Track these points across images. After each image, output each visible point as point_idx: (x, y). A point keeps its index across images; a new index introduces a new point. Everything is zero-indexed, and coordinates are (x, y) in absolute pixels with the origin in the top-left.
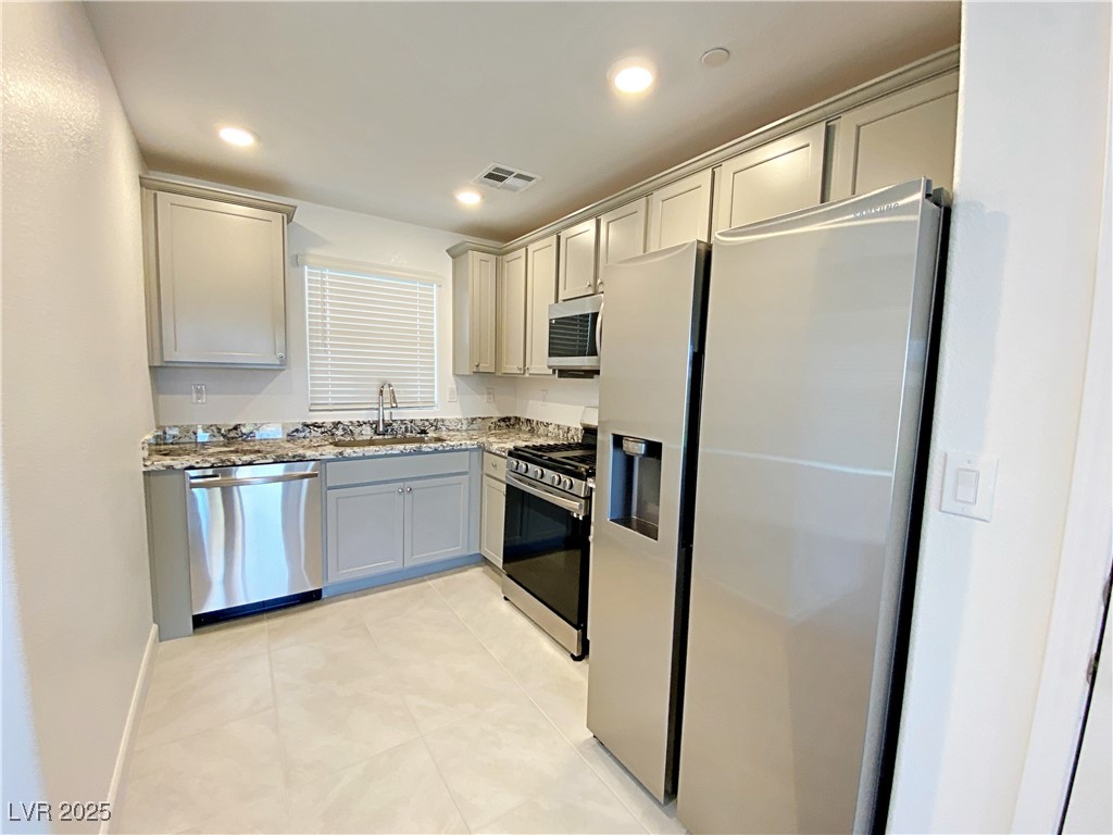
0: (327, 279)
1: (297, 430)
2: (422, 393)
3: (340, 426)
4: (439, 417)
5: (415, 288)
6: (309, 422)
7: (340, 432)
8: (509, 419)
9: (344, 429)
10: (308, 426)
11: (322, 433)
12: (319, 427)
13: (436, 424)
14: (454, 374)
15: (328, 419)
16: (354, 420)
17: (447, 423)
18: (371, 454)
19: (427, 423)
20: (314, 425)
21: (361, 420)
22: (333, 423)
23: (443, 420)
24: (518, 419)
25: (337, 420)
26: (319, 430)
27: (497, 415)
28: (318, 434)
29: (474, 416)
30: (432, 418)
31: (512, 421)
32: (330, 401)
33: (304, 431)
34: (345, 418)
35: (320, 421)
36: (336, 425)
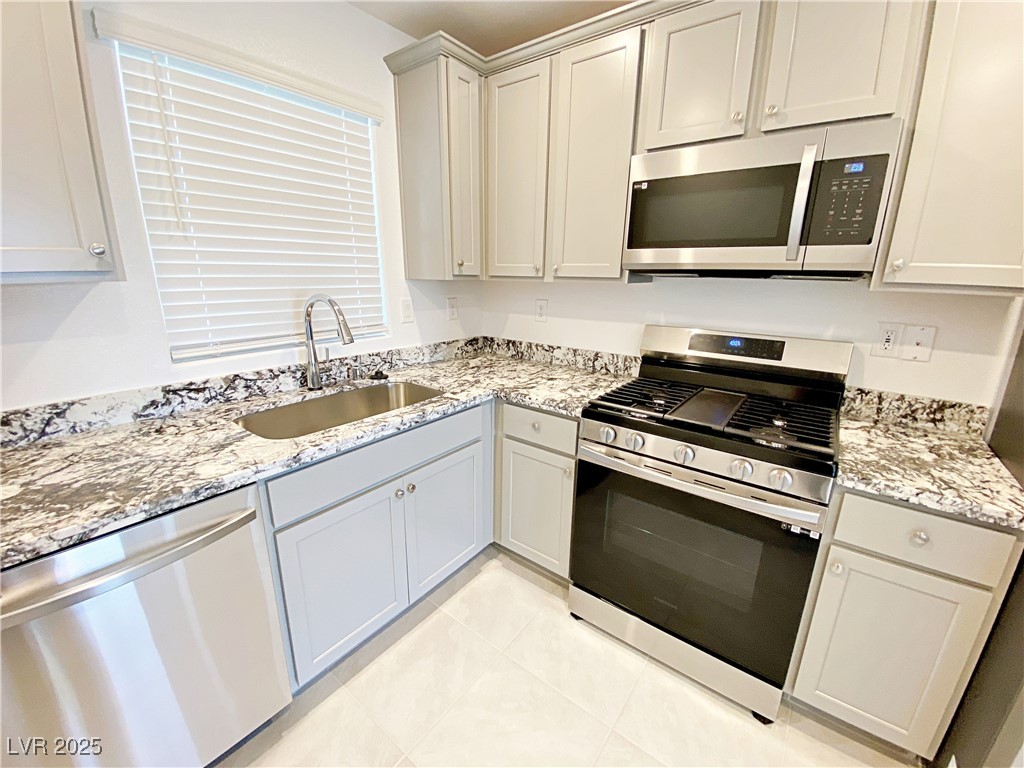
0: (167, 80)
1: (154, 403)
2: (364, 310)
3: (240, 383)
4: (393, 348)
5: (338, 122)
6: (176, 384)
7: (241, 393)
8: (475, 340)
9: (247, 387)
10: (175, 392)
11: (207, 400)
12: (198, 391)
13: (389, 359)
14: (409, 279)
15: (214, 373)
16: (264, 369)
17: (404, 356)
18: (350, 445)
19: (377, 360)
20: (189, 388)
21: (275, 368)
22: (225, 379)
23: (399, 352)
24: (491, 340)
25: (231, 373)
26: (201, 396)
27: (463, 336)
28: (200, 404)
29: (437, 342)
30: (383, 350)
31: (480, 344)
32: (211, 339)
33: (168, 402)
34: (247, 367)
35: (198, 380)
36: (232, 382)
